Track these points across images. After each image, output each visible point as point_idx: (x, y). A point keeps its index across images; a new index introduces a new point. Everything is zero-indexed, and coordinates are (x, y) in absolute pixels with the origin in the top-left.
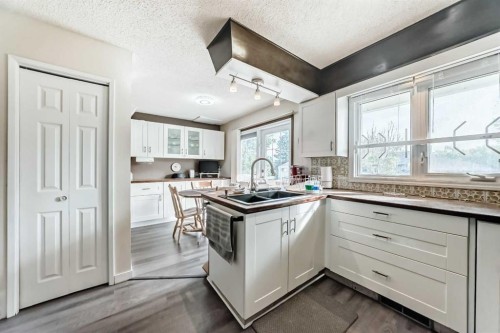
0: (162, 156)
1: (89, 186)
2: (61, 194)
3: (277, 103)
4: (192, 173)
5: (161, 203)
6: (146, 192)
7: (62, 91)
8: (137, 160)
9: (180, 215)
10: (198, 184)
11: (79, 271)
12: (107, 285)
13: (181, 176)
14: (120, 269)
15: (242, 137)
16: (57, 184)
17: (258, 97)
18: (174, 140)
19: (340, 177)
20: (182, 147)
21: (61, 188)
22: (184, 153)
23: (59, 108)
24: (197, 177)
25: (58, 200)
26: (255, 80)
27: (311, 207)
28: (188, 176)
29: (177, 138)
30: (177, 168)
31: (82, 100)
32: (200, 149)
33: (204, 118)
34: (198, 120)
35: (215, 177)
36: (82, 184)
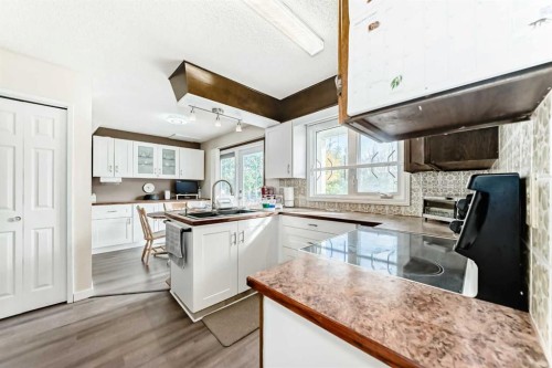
0: (131, 176)
1: (46, 206)
2: (14, 215)
3: (239, 129)
4: (168, 194)
5: (130, 226)
6: (112, 215)
7: (15, 115)
8: (102, 181)
9: (149, 236)
10: (171, 206)
11: (33, 290)
12: (65, 303)
13: (155, 197)
14: (79, 287)
15: (221, 156)
16: (10, 205)
17: (218, 124)
18: (145, 158)
19: (300, 197)
20: (155, 166)
21: (14, 209)
22: (158, 172)
23: (12, 130)
24: (173, 198)
25: (11, 220)
26: (214, 110)
27: (262, 222)
28: (162, 197)
29: (149, 157)
30: (150, 189)
31: (37, 122)
32: (177, 168)
33: (180, 136)
34: (174, 138)
35: (194, 198)
36: (37, 204)
